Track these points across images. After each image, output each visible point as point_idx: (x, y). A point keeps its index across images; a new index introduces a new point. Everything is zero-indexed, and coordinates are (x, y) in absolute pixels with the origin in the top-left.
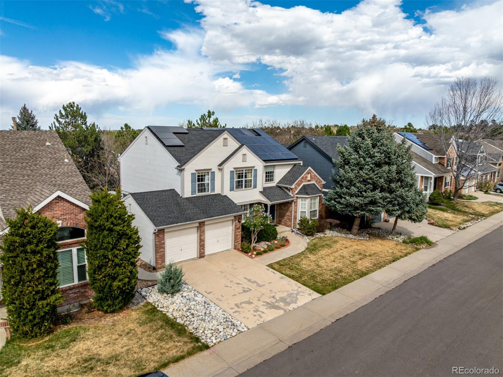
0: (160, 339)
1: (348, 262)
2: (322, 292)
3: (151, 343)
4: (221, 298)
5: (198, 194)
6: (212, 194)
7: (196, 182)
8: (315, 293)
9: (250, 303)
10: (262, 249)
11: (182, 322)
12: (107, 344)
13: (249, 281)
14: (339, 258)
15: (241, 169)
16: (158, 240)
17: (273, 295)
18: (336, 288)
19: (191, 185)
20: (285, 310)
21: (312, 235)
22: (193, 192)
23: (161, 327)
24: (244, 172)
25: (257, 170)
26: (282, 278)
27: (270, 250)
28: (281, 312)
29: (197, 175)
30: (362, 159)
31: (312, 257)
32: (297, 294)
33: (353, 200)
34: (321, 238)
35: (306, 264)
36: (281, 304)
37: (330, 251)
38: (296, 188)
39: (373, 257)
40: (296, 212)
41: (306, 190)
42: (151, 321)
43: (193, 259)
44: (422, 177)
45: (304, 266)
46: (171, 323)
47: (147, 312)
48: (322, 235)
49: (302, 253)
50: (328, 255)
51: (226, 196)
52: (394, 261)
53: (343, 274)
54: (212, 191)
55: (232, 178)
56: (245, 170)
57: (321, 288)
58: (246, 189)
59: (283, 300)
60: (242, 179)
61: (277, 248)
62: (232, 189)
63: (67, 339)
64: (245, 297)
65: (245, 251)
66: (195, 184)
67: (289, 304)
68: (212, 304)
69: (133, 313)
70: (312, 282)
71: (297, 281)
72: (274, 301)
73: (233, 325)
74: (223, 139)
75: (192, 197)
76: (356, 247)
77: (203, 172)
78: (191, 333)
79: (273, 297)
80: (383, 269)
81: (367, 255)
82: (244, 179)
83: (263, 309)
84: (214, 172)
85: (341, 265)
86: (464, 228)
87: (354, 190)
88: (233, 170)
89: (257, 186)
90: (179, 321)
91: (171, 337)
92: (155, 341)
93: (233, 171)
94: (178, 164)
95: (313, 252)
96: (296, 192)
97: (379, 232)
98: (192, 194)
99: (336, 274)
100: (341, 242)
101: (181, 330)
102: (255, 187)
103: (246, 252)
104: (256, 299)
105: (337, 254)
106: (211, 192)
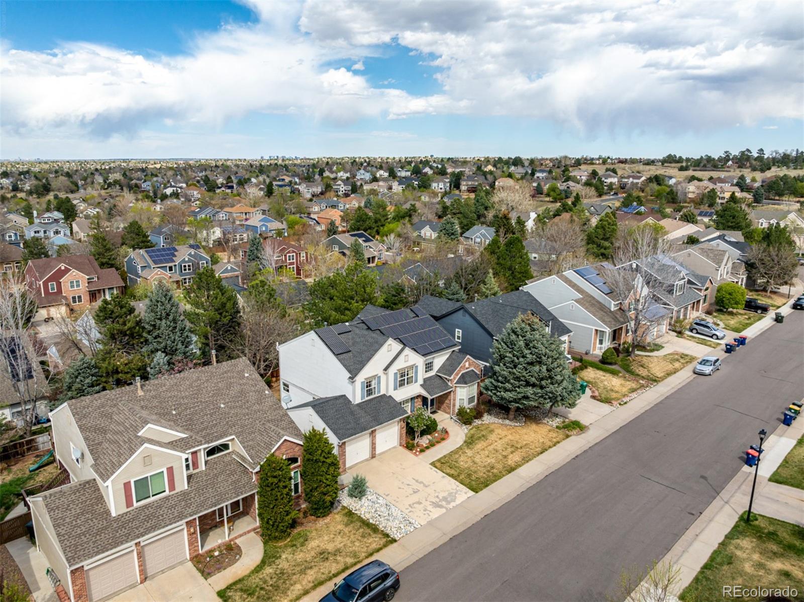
0: (363, 536)
1: (500, 457)
2: (475, 490)
3: (358, 539)
4: (398, 500)
5: (367, 399)
6: (378, 395)
8: (470, 491)
9: (420, 503)
10: (425, 445)
11: (374, 523)
12: (329, 541)
13: (417, 481)
14: (493, 452)
15: (404, 369)
16: (341, 450)
17: (437, 494)
18: (487, 486)
19: (360, 391)
20: (447, 509)
21: (470, 424)
22: (362, 397)
23: (360, 526)
24: (406, 371)
25: (417, 366)
26: (443, 477)
27: (432, 445)
28: (444, 510)
29: (366, 382)
30: (515, 358)
31: (469, 453)
32: (456, 493)
33: (507, 395)
34: (477, 428)
35: (464, 462)
36: (444, 503)
37: (485, 444)
38: (454, 378)
39: (524, 450)
40: (454, 400)
41: (464, 380)
42: (352, 522)
43: (367, 460)
44: (596, 330)
45: (462, 463)
46: (366, 524)
47: (346, 515)
48: (480, 422)
49: (460, 448)
50: (484, 449)
51: (390, 396)
52: (542, 453)
53: (495, 471)
54: (378, 393)
55: (395, 379)
56: (408, 369)
57: (475, 486)
58: (408, 385)
59: (445, 499)
60: (404, 378)
61: (438, 442)
62: (395, 389)
63: (301, 540)
64: (415, 498)
65: (410, 447)
66: (364, 390)
67: (449, 503)
68: (392, 507)
69: (336, 516)
70: (468, 481)
71: (456, 480)
72: (438, 500)
73: (410, 523)
74: (387, 347)
75: (363, 402)
76: (510, 437)
77: (371, 378)
78: (382, 531)
79: (437, 497)
80: (530, 463)
81: (519, 447)
82: (406, 378)
83: (430, 508)
84: (380, 377)
85: (493, 461)
86: (626, 403)
87: (508, 385)
89: (418, 380)
90: (371, 521)
91: (370, 534)
92: (360, 538)
93: (397, 372)
94: (349, 375)
95: (471, 446)
96: (455, 382)
97: (536, 413)
98: (362, 399)
99: (489, 471)
100: (497, 431)
101: (375, 529)
102: (416, 381)
103: (411, 450)
104: (424, 500)
105: (491, 448)
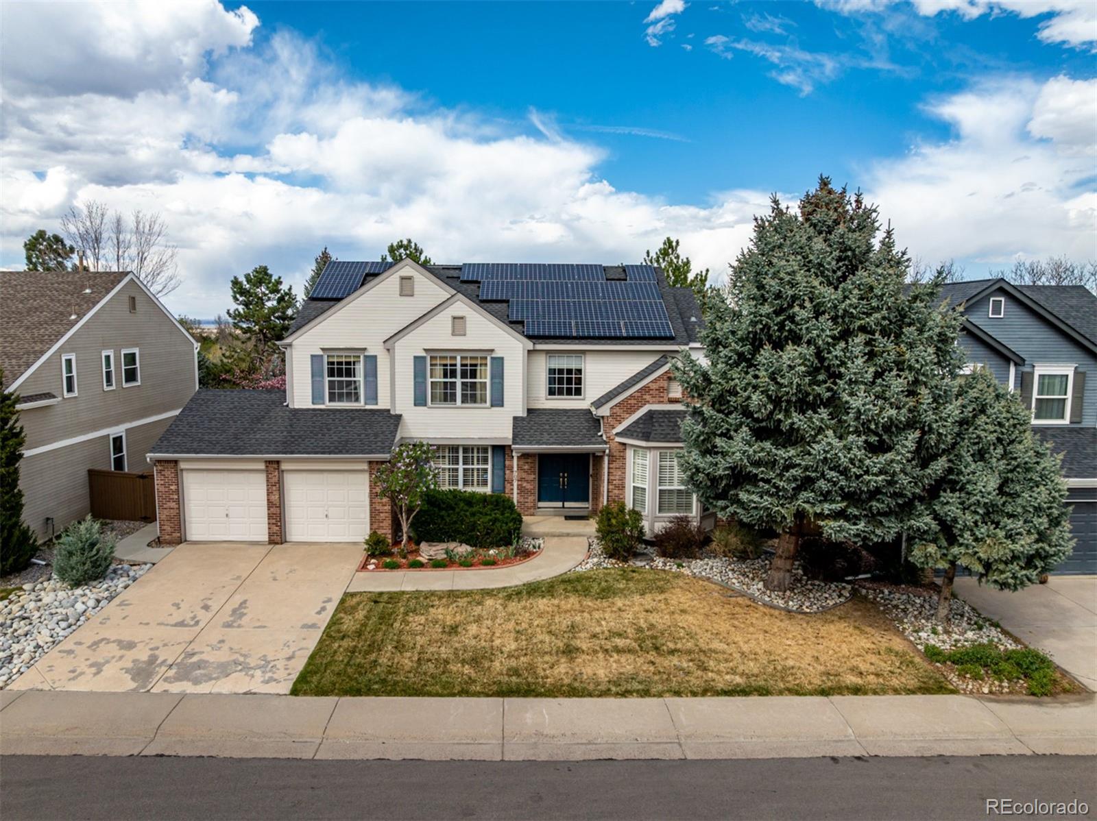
6: (368, 407)
7: (323, 377)
10: (422, 559)
15: (449, 354)
16: (162, 482)
19: (310, 381)
22: (316, 397)
24: (458, 362)
25: (502, 359)
29: (326, 360)
38: (617, 418)
51: (398, 416)
54: (368, 402)
55: (419, 374)
56: (462, 358)
58: (464, 405)
60: (453, 380)
62: (420, 402)
65: (368, 550)
66: (323, 382)
74: (398, 279)
75: (314, 410)
77: (344, 354)
82: (459, 381)
84: (375, 357)
88: (423, 354)
89: (505, 403)
93: (424, 358)
96: (619, 428)
98: (313, 403)
102: (498, 402)
103: (370, 555)
106: (366, 404)
